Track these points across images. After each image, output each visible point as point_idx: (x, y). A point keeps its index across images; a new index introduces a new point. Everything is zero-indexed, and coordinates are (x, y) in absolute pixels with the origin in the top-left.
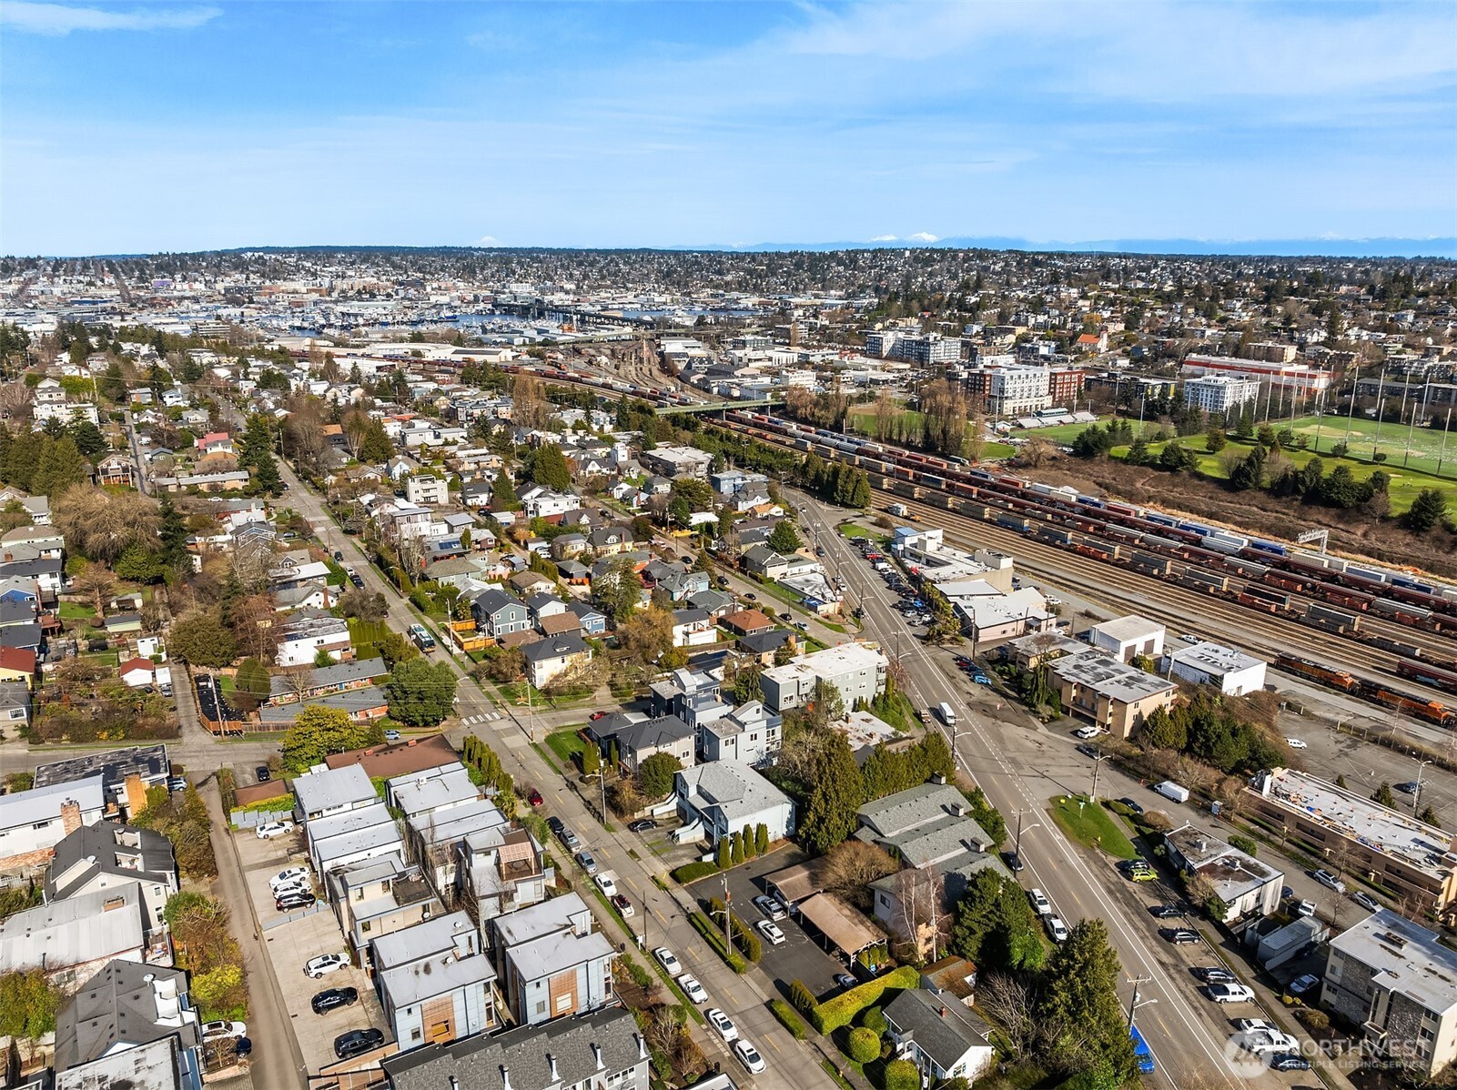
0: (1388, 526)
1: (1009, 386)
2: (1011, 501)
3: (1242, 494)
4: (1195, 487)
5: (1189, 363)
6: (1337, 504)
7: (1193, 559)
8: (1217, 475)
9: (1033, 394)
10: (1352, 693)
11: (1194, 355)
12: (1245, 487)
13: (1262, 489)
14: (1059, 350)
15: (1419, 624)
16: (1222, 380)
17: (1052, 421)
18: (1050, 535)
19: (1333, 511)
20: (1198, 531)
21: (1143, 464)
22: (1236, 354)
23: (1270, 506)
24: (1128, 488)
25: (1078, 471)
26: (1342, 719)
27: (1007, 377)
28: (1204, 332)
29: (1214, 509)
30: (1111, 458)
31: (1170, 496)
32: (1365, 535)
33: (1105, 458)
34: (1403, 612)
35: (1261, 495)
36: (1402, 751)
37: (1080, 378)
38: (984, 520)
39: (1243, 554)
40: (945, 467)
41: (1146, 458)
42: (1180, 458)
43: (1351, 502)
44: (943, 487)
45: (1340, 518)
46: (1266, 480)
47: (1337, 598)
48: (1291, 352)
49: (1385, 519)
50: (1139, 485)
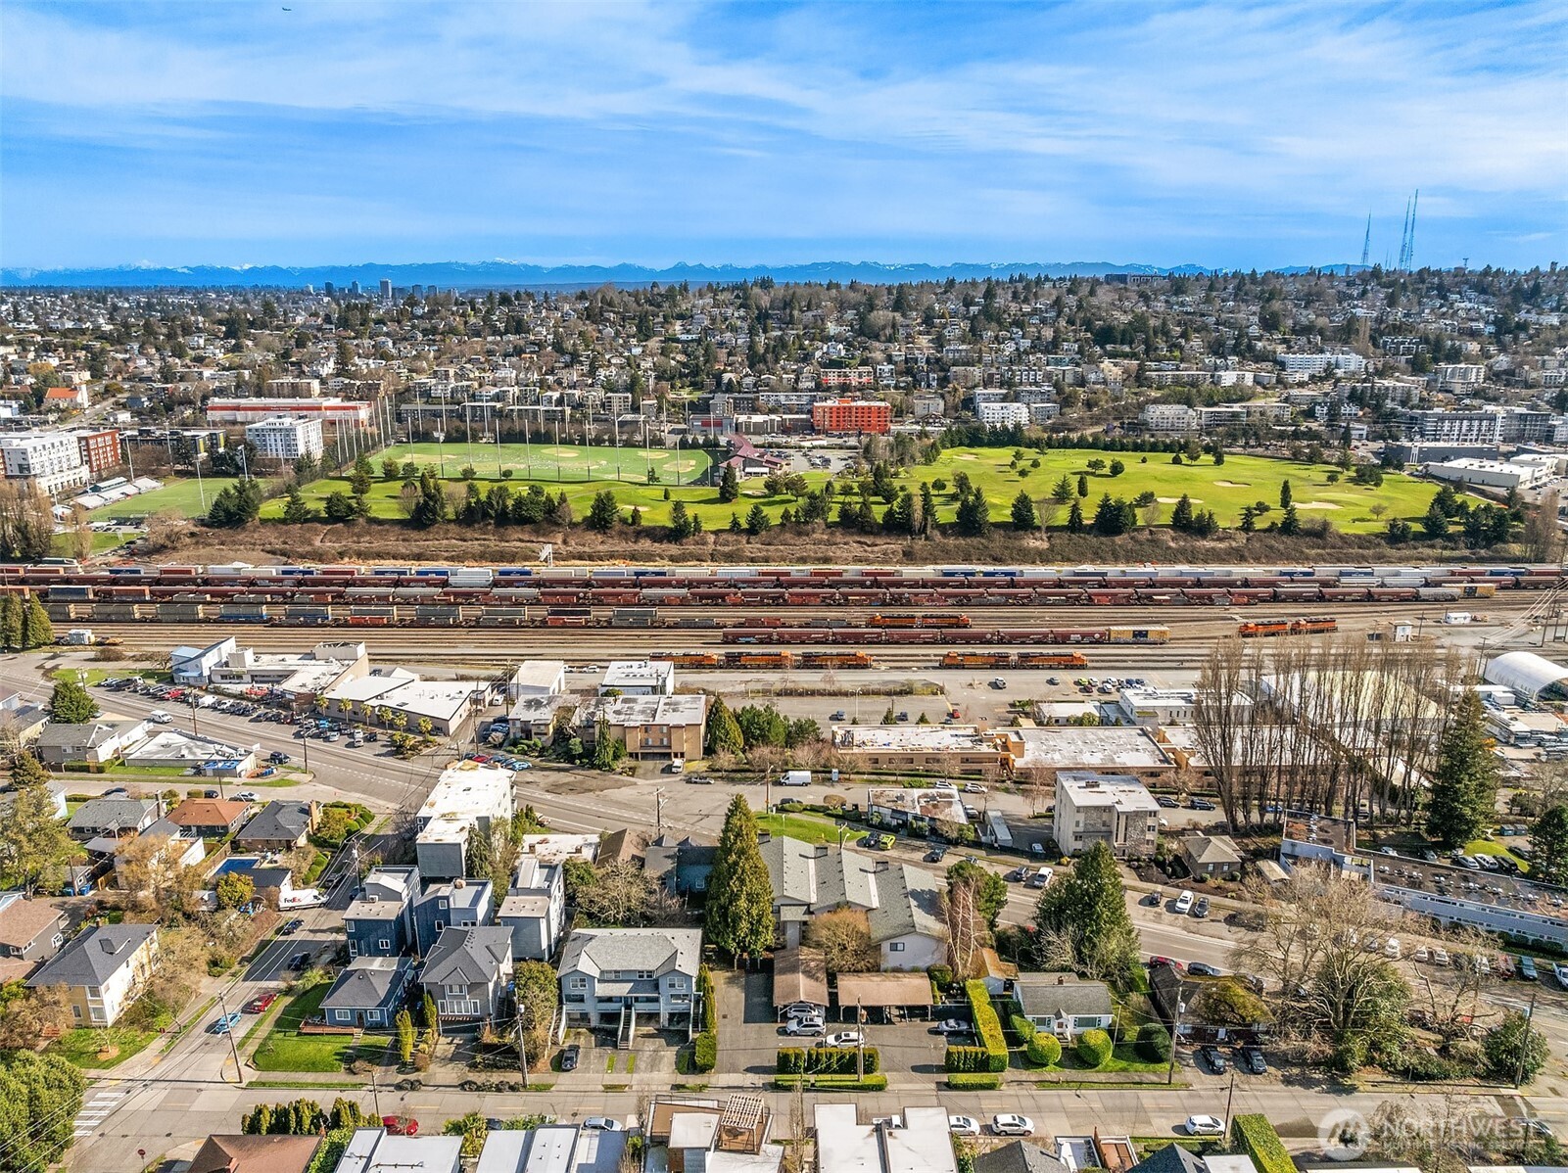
0: (579, 531)
1: (34, 461)
2: (206, 592)
3: (431, 529)
4: (379, 532)
5: (213, 409)
6: (529, 521)
7: (459, 600)
8: (398, 516)
9: (65, 466)
10: (721, 667)
11: (216, 400)
12: (434, 522)
13: (450, 521)
14: (24, 409)
15: (683, 602)
16: (287, 421)
17: (115, 494)
18: (304, 616)
19: (528, 527)
20: (437, 573)
21: (307, 521)
22: (259, 394)
23: (468, 535)
24: (308, 548)
25: (234, 543)
26: (742, 688)
27: (30, 450)
28: (201, 373)
29: (416, 550)
30: (264, 522)
31: (363, 546)
32: (565, 542)
33: (257, 522)
34: (668, 596)
35: (452, 526)
36: (801, 695)
37: (114, 439)
38: (200, 621)
39: (496, 584)
40: (62, 572)
41: (308, 512)
42: (350, 507)
43: (539, 516)
44: (91, 597)
45: (537, 532)
46: (450, 511)
47: (611, 600)
48: (316, 385)
49: (573, 525)
50: (317, 543)
